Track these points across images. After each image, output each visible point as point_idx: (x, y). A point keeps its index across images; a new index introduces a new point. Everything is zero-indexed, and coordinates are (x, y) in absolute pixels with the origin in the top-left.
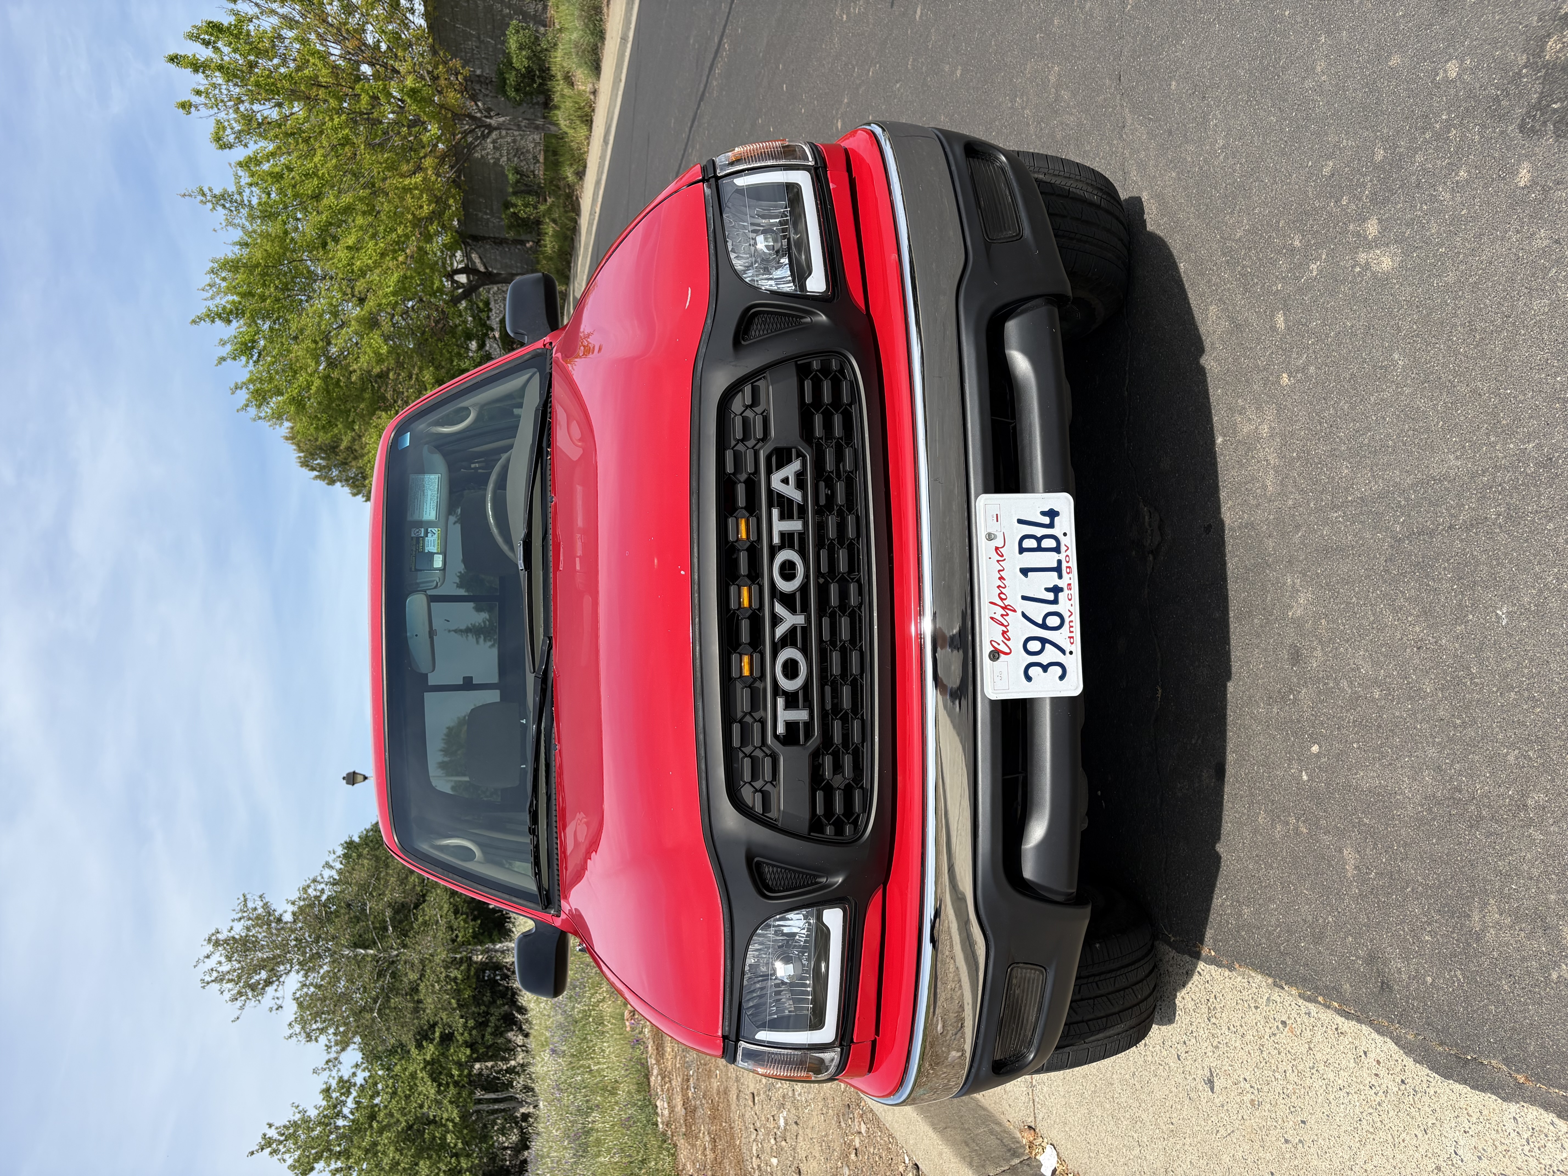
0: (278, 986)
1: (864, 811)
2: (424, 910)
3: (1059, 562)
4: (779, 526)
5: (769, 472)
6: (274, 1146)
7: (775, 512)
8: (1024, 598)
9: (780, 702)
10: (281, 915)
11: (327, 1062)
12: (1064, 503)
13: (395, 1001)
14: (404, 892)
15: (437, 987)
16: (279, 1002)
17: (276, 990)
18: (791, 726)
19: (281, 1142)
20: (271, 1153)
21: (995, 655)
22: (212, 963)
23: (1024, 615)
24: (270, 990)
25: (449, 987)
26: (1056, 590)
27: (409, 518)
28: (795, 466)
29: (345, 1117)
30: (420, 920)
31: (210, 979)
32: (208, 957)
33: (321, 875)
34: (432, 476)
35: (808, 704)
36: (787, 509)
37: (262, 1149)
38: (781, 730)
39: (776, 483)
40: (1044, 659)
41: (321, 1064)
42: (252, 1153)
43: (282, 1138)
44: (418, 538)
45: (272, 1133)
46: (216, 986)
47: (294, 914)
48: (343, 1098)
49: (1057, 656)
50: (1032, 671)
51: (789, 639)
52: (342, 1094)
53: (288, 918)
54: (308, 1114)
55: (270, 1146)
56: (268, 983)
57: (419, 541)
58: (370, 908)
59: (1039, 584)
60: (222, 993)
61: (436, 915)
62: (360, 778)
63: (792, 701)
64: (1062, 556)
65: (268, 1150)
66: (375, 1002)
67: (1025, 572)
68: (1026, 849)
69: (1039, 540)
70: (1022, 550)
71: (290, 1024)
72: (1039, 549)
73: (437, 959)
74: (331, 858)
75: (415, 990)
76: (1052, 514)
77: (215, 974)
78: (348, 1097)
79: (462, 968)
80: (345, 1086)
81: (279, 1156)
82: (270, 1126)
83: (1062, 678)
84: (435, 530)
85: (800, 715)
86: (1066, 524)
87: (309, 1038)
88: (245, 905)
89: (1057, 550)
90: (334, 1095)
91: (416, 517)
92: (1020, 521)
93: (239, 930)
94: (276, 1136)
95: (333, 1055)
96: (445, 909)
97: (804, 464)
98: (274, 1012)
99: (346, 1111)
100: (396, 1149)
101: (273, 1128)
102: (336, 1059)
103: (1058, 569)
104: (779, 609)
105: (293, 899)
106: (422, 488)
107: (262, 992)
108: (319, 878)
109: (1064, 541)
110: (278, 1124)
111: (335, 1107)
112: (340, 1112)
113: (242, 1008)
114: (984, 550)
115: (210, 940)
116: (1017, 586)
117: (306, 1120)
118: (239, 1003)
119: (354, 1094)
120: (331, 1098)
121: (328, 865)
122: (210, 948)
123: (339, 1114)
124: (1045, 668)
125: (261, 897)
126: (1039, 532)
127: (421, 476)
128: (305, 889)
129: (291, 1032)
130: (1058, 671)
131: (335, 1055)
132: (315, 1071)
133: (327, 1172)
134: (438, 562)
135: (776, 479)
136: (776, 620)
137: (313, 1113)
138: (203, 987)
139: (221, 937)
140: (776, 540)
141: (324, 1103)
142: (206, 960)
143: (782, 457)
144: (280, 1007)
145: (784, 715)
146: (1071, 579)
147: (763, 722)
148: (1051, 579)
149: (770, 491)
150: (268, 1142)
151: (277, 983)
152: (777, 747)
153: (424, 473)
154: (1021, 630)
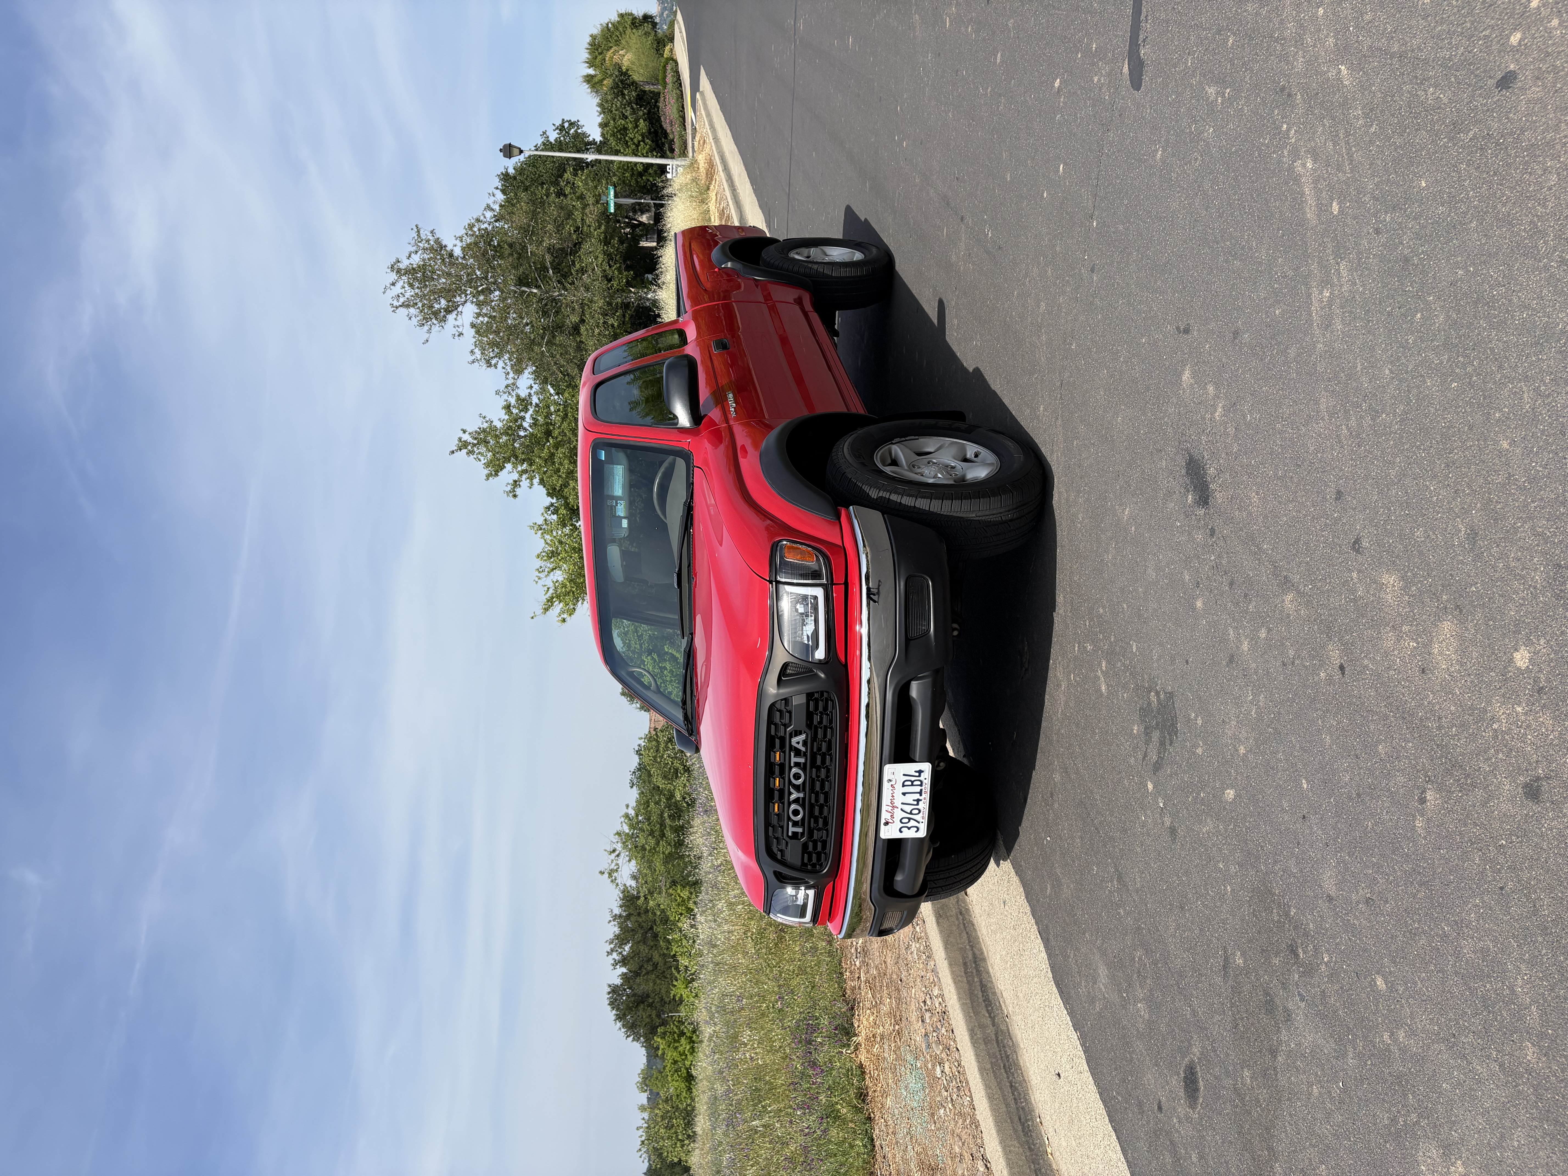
0: (457, 315)
1: (826, 860)
2: (580, 257)
3: (921, 790)
4: (794, 760)
5: (791, 737)
6: (469, 447)
7: (792, 754)
8: (902, 803)
9: (790, 824)
10: (452, 251)
11: (506, 387)
12: (927, 767)
13: (559, 339)
14: (561, 239)
15: (597, 331)
16: (460, 330)
17: (456, 319)
18: (794, 833)
19: (474, 445)
20: (467, 453)
21: (887, 823)
22: (397, 289)
23: (902, 810)
24: (451, 317)
25: (607, 333)
26: (918, 801)
27: (606, 493)
28: (803, 737)
29: (525, 430)
30: (578, 266)
31: (398, 304)
32: (393, 284)
33: (483, 214)
34: (619, 467)
35: (803, 825)
36: (798, 753)
37: (461, 450)
38: (790, 834)
39: (794, 743)
40: (909, 825)
41: (502, 388)
42: (453, 452)
43: (475, 442)
44: (612, 506)
45: (466, 437)
46: (403, 311)
47: (463, 249)
48: (522, 414)
49: (916, 824)
50: (902, 830)
51: (796, 801)
52: (521, 411)
53: (458, 252)
54: (494, 424)
55: (466, 448)
56: (448, 311)
57: (613, 509)
58: (531, 252)
59: (910, 799)
60: (410, 319)
61: (592, 263)
62: (516, 151)
63: (795, 824)
64: (923, 788)
65: (464, 451)
66: (543, 338)
67: (904, 794)
68: (897, 881)
69: (912, 782)
70: (903, 786)
71: (472, 352)
72: (912, 785)
73: (595, 306)
74: (490, 201)
75: (576, 329)
76: (920, 772)
77: (402, 300)
78: (526, 412)
79: (618, 314)
80: (524, 403)
81: (475, 456)
82: (464, 432)
83: (916, 832)
84: (622, 502)
85: (800, 830)
86: (927, 776)
87: (489, 365)
88: (419, 235)
89: (921, 785)
90: (515, 411)
91: (610, 493)
92: (904, 775)
93: (416, 260)
94: (470, 440)
95: (511, 381)
96: (600, 260)
97: (807, 736)
98: (456, 338)
99: (526, 425)
100: (570, 462)
101: (467, 433)
102: (514, 384)
103: (920, 793)
104: (792, 790)
105: (460, 235)
106: (612, 474)
107: (444, 320)
108: (482, 218)
109: (925, 781)
110: (470, 430)
111: (516, 421)
112: (521, 425)
113: (429, 331)
114: (886, 786)
115: (392, 267)
116: (899, 799)
117: (493, 429)
118: (426, 328)
119: (531, 411)
120: (512, 413)
121: (489, 208)
122: (393, 276)
123: (520, 427)
124: (909, 828)
125: (432, 232)
126: (913, 779)
127: (611, 466)
128: (471, 227)
129: (473, 357)
130: (916, 829)
131: (513, 381)
132: (497, 393)
133: (515, 473)
134: (625, 523)
135: (794, 740)
136: (790, 794)
137: (499, 425)
138: (393, 311)
139: (402, 266)
140: (792, 765)
141: (507, 417)
142: (392, 287)
143: (797, 733)
144: (461, 334)
145: (792, 829)
146: (926, 797)
147: (782, 827)
148: (917, 796)
149: (791, 746)
150: (463, 445)
151: (456, 312)
152: (788, 839)
153: (613, 464)
154: (899, 814)
